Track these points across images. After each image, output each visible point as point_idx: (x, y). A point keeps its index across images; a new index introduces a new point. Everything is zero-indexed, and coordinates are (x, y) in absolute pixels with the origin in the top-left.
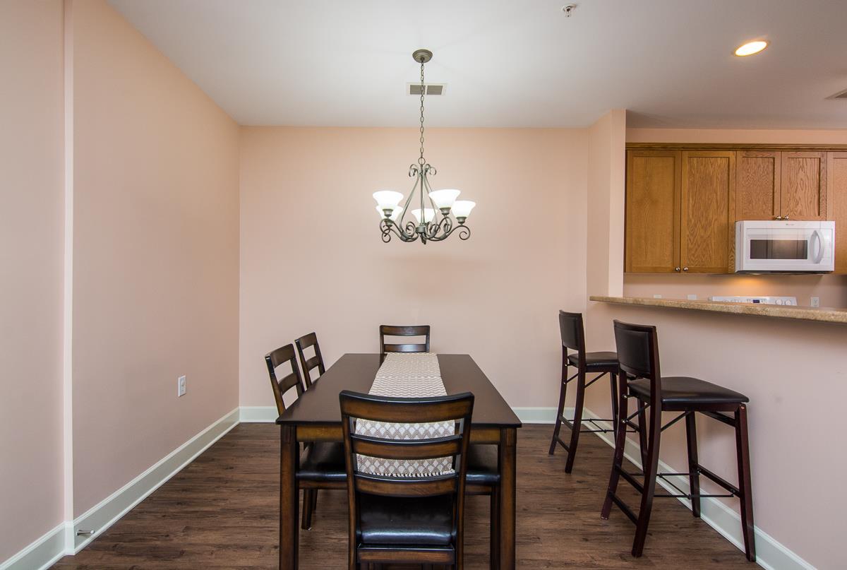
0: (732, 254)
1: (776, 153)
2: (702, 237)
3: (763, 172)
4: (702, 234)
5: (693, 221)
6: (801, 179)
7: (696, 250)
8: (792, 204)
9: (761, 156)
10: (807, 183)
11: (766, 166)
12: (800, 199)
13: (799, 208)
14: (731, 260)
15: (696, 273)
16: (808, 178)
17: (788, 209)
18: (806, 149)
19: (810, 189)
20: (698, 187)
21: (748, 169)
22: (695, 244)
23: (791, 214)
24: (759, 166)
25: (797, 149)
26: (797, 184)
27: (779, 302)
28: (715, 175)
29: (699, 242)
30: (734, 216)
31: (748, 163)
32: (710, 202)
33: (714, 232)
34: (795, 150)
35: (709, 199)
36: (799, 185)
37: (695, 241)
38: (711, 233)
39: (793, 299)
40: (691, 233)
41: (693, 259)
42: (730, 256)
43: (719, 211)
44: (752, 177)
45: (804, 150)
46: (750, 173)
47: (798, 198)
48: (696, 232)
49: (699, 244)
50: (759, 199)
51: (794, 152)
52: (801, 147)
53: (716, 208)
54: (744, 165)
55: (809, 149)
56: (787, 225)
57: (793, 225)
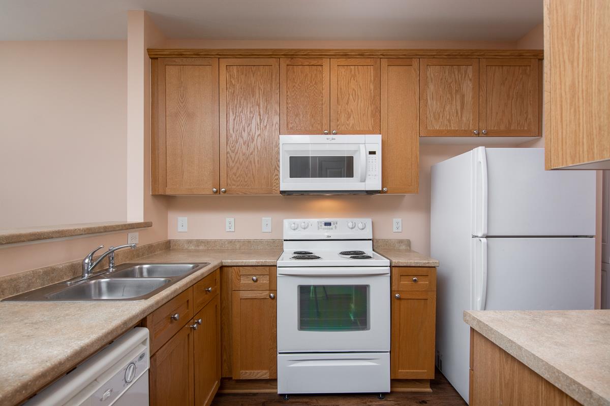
0: (276, 172)
1: (324, 60)
2: (244, 154)
3: (311, 82)
4: (244, 151)
5: (234, 136)
6: (354, 90)
7: (238, 168)
8: (343, 118)
9: (307, 64)
10: (359, 94)
11: (314, 76)
12: (352, 111)
13: (351, 121)
14: (276, 179)
15: (238, 194)
16: (360, 87)
17: (338, 123)
18: (356, 55)
19: (363, 99)
20: (239, 98)
21: (294, 79)
22: (236, 163)
23: (343, 128)
24: (306, 75)
25: (346, 55)
26: (349, 94)
27: (350, 225)
28: (257, 86)
29: (241, 160)
30: (279, 130)
31: (294, 72)
32: (252, 116)
33: (257, 148)
34: (345, 57)
35: (251, 112)
36: (351, 96)
37: (236, 159)
38: (254, 149)
39: (368, 221)
40: (232, 149)
41: (235, 179)
42: (275, 174)
43: (262, 126)
44: (299, 87)
45: (355, 57)
46: (296, 83)
47: (350, 111)
48: (237, 148)
49: (241, 162)
50: (307, 112)
51: (344, 59)
52: (349, 53)
53: (259, 122)
54: (288, 73)
55: (359, 55)
56: (328, 139)
57: (335, 139)
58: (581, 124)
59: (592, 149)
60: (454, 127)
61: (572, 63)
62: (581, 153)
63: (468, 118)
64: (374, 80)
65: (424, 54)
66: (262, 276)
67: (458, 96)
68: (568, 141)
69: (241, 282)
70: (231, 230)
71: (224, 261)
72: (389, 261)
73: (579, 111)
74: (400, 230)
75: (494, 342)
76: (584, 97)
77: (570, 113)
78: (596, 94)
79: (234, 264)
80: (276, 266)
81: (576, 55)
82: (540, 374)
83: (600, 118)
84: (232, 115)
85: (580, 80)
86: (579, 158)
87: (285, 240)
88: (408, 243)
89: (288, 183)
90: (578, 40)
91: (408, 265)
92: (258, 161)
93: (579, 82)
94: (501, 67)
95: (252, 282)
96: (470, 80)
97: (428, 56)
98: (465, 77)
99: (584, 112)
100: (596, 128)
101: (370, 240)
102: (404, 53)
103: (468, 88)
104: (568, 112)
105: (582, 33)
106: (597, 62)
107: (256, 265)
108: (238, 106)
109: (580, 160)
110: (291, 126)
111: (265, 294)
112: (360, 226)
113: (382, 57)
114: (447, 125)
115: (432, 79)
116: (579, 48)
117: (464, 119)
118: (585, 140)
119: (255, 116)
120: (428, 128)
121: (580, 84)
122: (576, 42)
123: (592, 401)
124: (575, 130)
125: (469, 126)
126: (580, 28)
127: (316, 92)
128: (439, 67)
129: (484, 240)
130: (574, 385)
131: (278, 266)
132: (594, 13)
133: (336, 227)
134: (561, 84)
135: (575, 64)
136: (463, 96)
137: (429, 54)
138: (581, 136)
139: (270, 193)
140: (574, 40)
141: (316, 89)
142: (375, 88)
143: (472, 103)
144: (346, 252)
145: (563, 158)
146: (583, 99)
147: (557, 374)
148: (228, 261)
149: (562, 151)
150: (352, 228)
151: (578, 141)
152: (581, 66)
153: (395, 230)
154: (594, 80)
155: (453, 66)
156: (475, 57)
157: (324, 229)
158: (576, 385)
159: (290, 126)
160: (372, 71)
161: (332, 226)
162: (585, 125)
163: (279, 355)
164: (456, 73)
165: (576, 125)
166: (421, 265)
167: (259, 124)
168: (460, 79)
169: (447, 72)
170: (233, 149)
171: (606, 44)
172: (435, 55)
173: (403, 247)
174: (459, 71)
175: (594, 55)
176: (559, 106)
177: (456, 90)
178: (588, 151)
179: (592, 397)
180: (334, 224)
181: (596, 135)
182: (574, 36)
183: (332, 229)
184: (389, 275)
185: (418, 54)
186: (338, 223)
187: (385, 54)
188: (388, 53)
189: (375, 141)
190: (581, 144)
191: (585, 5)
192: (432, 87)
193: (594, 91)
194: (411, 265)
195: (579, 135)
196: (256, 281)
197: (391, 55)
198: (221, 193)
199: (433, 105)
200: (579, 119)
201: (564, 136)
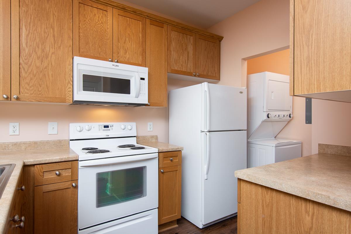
0: (69, 85)
1: (108, 7)
2: (38, 68)
3: (99, 21)
4: (38, 65)
5: (27, 51)
6: (129, 34)
7: (31, 79)
8: (122, 52)
9: (96, 7)
10: (132, 38)
11: (100, 17)
12: (128, 49)
13: (127, 56)
14: (69, 91)
15: (31, 101)
16: (133, 34)
17: (119, 55)
18: (131, 11)
19: (135, 42)
20: (32, 18)
21: (85, 15)
22: (30, 73)
23: (122, 59)
24: (94, 15)
25: (124, 9)
26: (126, 37)
27: (123, 127)
28: (52, 12)
29: (35, 72)
30: (72, 52)
31: (85, 10)
32: (46, 36)
33: (51, 64)
34: (123, 10)
35: (45, 32)
36: (127, 38)
37: (30, 70)
38: (48, 64)
39: (134, 124)
40: (25, 61)
41: (28, 88)
42: (68, 87)
43: (56, 46)
44: (89, 22)
45: (130, 12)
46: (87, 19)
47: (126, 48)
48: (30, 61)
49: (35, 74)
50: (95, 42)
51: (123, 12)
52: (127, 8)
53: (53, 42)
54: (80, 9)
55: (133, 12)
56: (113, 65)
57: (118, 66)
58: (313, 75)
59: (319, 87)
60: (184, 69)
61: (308, 46)
62: (313, 88)
63: (190, 66)
64: (142, 31)
65: (170, 23)
66: (64, 170)
67: (186, 52)
68: (305, 82)
69: (44, 178)
70: (15, 134)
71: (26, 161)
72: (158, 149)
73: (312, 69)
74: (151, 130)
75: (261, 184)
76: (315, 63)
77: (307, 69)
78: (322, 63)
79: (38, 163)
80: (78, 160)
81: (310, 43)
82: (296, 195)
83: (324, 73)
84: (25, 31)
85: (313, 55)
86: (312, 90)
87: (71, 140)
88: (156, 138)
89: (82, 95)
90: (312, 37)
91: (168, 151)
92: (52, 74)
93: (312, 56)
94: (205, 41)
95: (57, 176)
96: (192, 44)
97: (173, 24)
98: (189, 42)
99: (315, 70)
100: (322, 78)
101: (135, 137)
102: (160, 19)
103: (190, 48)
104: (305, 69)
105: (314, 33)
106: (323, 48)
107: (60, 161)
108: (32, 25)
109: (312, 92)
110: (83, 51)
111: (67, 185)
112: (129, 127)
113: (147, 17)
114: (181, 68)
115: (173, 39)
116: (312, 40)
117: (189, 66)
118: (315, 83)
119: (49, 36)
120: (172, 68)
121: (313, 57)
122: (311, 37)
123: (330, 200)
124: (310, 78)
125: (191, 70)
126: (313, 31)
127: (102, 29)
128: (177, 33)
129: (208, 133)
130: (319, 195)
131: (79, 160)
132: (321, 26)
133: (112, 129)
134: (301, 55)
135: (310, 47)
136: (188, 53)
137: (173, 23)
138: (313, 81)
139: (64, 102)
140: (309, 36)
141: (102, 27)
142: (142, 36)
143: (192, 57)
144: (122, 146)
145: (302, 91)
146: (314, 63)
147: (307, 193)
148: (30, 161)
149: (301, 86)
150: (124, 129)
151: (311, 83)
152: (313, 49)
153: (149, 130)
154: (321, 56)
155: (184, 34)
156: (194, 32)
157: (103, 130)
158: (320, 195)
159: (81, 50)
160: (141, 25)
161: (109, 128)
162: (315, 76)
163: (79, 232)
164: (185, 39)
165: (310, 75)
166: (174, 150)
167: (53, 44)
168: (187, 42)
169: (181, 37)
170: (27, 61)
171: (328, 41)
172: (175, 25)
173: (154, 140)
174: (186, 38)
175: (321, 45)
176: (299, 66)
177: (185, 48)
178: (317, 88)
179: (330, 199)
180: (111, 127)
181: (322, 81)
182: (310, 34)
183: (109, 130)
184: (158, 158)
185: (167, 22)
186: (114, 126)
187: (149, 16)
188: (151, 16)
189: (144, 72)
190: (313, 84)
191: (317, 21)
192: (173, 43)
193: (321, 61)
194: (170, 151)
195: (312, 80)
196: (59, 175)
197: (152, 18)
198: (12, 99)
199: (174, 55)
200: (312, 73)
201: (302, 80)
